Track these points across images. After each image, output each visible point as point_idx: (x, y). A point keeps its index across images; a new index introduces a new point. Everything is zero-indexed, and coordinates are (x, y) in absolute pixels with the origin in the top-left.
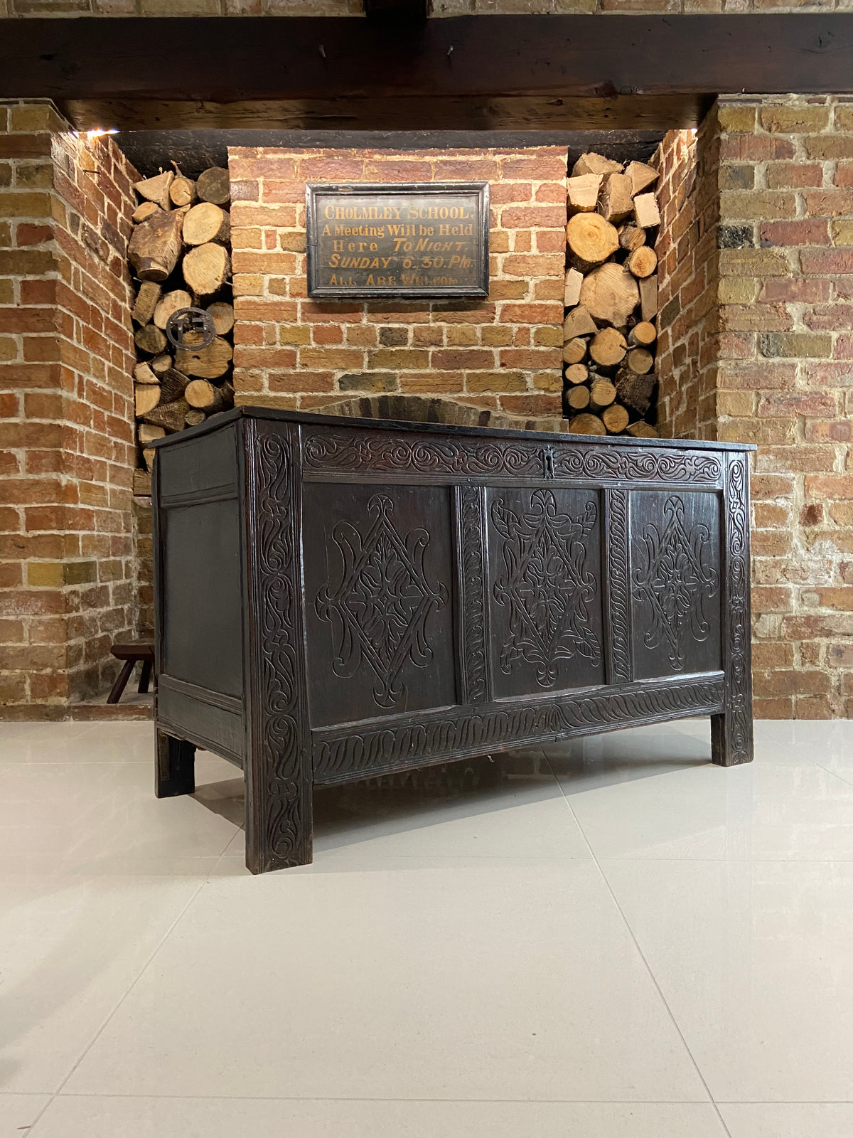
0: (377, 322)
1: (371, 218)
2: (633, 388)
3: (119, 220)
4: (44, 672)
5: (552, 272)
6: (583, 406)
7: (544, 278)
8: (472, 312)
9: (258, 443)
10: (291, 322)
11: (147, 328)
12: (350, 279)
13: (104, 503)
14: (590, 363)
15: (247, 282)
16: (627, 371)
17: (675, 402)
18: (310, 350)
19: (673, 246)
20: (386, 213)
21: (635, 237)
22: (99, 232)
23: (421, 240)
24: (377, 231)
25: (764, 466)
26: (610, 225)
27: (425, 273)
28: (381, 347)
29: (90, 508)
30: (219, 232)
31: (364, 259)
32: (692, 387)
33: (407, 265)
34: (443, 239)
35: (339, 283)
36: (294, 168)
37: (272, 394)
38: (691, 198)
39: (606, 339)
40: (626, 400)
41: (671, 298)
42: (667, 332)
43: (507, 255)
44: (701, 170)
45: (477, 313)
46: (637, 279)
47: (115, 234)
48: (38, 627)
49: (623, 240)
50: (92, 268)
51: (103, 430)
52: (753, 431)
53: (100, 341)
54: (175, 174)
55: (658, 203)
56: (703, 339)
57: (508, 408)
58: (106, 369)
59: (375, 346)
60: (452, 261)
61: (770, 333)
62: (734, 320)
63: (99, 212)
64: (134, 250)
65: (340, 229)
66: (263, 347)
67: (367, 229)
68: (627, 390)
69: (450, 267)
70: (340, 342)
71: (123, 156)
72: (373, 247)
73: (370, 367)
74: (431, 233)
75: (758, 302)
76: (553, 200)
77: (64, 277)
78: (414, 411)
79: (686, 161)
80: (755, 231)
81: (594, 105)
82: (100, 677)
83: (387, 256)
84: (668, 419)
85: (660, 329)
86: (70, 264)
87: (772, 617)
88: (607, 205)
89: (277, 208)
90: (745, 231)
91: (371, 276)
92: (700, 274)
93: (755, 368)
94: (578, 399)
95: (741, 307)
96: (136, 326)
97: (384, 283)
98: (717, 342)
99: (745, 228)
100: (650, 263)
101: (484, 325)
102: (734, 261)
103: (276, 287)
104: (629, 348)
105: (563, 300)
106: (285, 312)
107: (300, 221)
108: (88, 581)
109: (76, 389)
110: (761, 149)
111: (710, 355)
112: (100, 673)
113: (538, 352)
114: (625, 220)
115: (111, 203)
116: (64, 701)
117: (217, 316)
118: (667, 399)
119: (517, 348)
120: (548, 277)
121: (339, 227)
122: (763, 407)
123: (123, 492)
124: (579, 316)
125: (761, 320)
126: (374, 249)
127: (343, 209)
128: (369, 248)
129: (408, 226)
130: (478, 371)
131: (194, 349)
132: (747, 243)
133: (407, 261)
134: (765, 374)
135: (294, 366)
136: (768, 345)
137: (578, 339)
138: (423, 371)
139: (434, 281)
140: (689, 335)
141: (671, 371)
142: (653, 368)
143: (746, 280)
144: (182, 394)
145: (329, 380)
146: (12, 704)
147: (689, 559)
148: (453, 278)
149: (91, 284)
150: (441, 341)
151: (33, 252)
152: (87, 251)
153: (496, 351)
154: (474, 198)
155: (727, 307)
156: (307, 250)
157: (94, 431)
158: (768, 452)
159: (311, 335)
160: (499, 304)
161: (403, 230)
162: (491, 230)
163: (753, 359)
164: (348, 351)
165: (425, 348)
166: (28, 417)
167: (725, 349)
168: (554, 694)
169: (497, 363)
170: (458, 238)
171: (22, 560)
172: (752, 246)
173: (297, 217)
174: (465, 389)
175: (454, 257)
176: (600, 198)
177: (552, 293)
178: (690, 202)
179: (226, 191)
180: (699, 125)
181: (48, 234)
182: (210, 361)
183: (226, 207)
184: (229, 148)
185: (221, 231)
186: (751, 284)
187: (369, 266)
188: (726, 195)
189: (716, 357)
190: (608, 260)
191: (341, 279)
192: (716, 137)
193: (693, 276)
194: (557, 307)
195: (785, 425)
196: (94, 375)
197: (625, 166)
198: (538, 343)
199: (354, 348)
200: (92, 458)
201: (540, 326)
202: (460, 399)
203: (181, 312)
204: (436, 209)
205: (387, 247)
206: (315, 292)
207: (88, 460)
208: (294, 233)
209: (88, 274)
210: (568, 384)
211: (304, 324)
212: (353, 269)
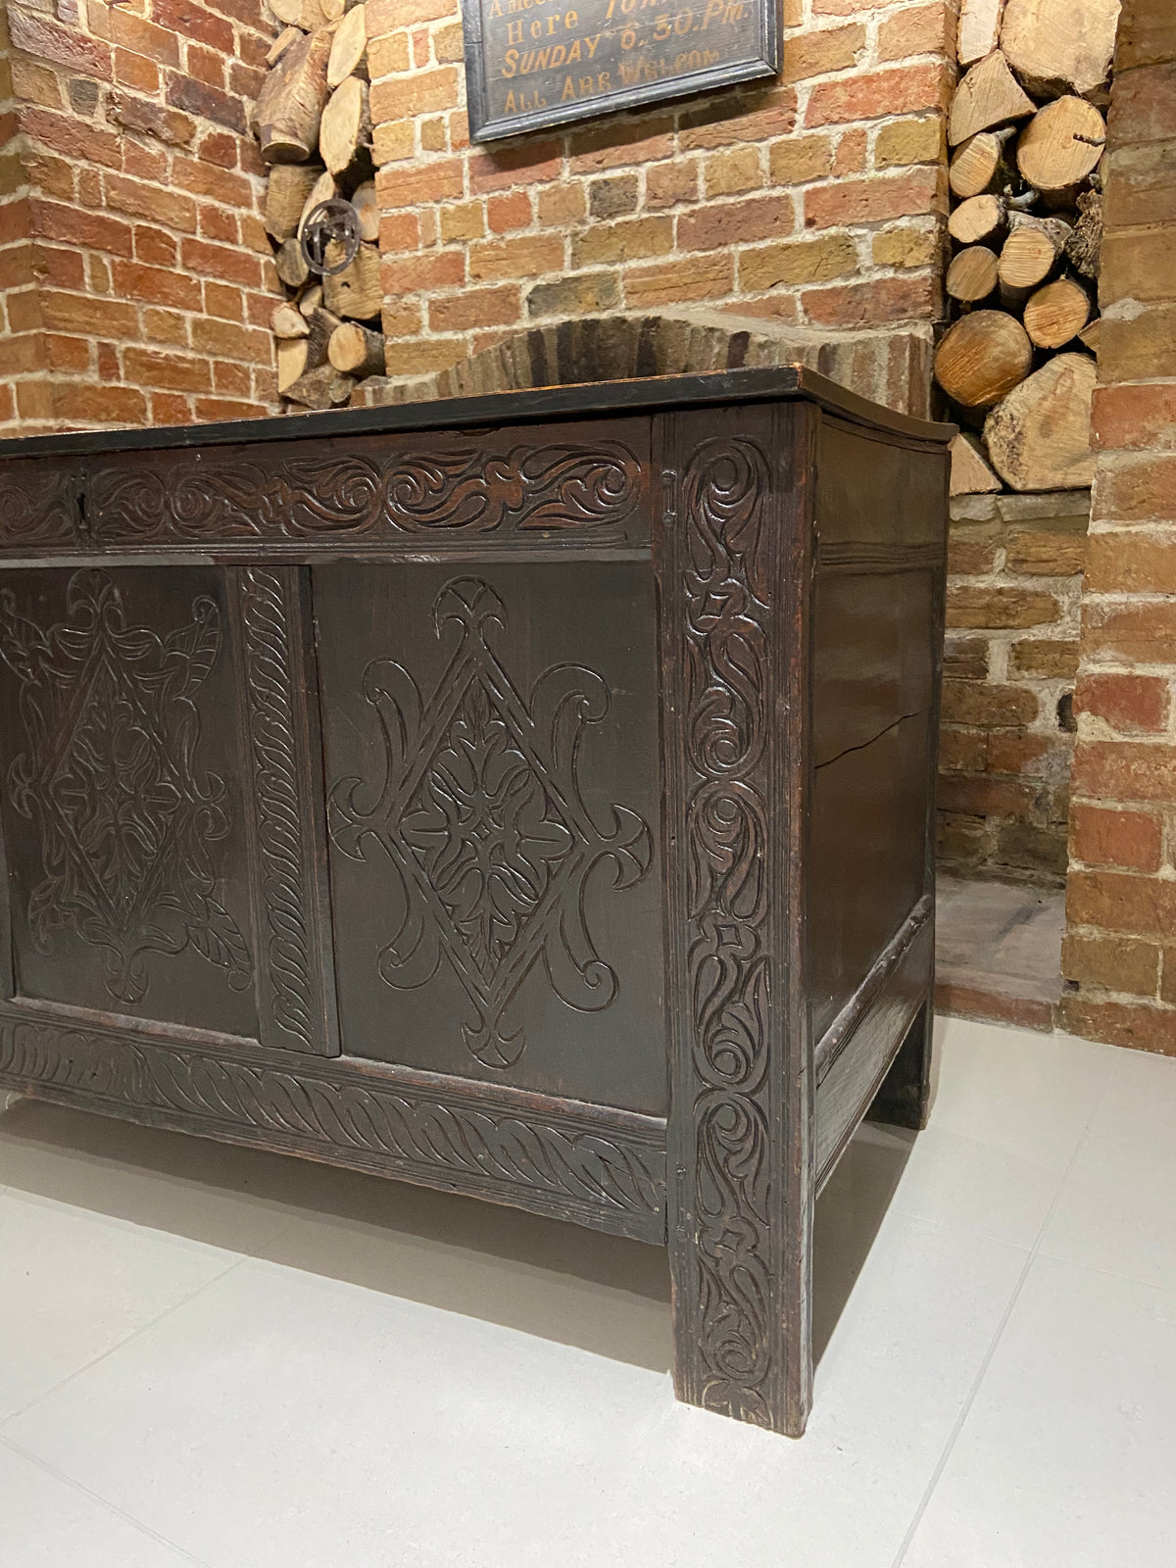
0: (585, 173)
3: (226, 72)
6: (980, 294)
7: (898, 8)
8: (751, 117)
10: (455, 198)
11: (289, 245)
12: (536, 93)
14: (1008, 189)
15: (392, 136)
16: (1096, 194)
18: (484, 248)
22: (159, 100)
27: (660, 51)
28: (592, 221)
31: (557, 48)
33: (627, 43)
35: (518, 107)
37: (435, 337)
39: (1057, 125)
40: (1083, 267)
45: (760, 116)
47: (216, 97)
50: (140, 164)
53: (169, 282)
57: (818, 317)
58: (189, 325)
59: (583, 222)
60: (709, 14)
63: (162, 67)
66: (419, 254)
68: (1086, 244)
69: (704, 27)
70: (527, 223)
72: (571, 19)
73: (575, 266)
78: (614, 346)
83: (592, 31)
86: (68, 167)
91: (569, 81)
94: (970, 280)
97: (591, 91)
101: (774, 140)
103: (432, 136)
106: (445, 181)
109: (94, 368)
113: (884, 182)
117: (366, 207)
119: (840, 181)
120: (907, 5)
124: (984, 81)
126: (572, 23)
128: (564, 24)
130: (761, 245)
131: (340, 271)
133: (629, 33)
135: (461, 280)
137: (983, 137)
138: (662, 260)
139: (678, 65)
144: (327, 350)
145: (512, 299)
148: (711, 51)
149: (135, 190)
150: (694, 190)
152: (123, 137)
153: (797, 193)
156: (466, 54)
159: (485, 218)
160: (805, 88)
164: (540, 239)
165: (667, 211)
169: (800, 220)
174: (736, 288)
175: (711, 4)
177: (917, 40)
182: (362, 290)
187: (565, 60)
191: (522, 97)
194: (934, 69)
196: (150, 338)
198: (884, 163)
199: (550, 231)
202: (727, 309)
203: (323, 208)
205: (594, 14)
206: (479, 134)
208: (451, 27)
209: (127, 177)
210: (951, 248)
211: (474, 198)
212: (541, 72)
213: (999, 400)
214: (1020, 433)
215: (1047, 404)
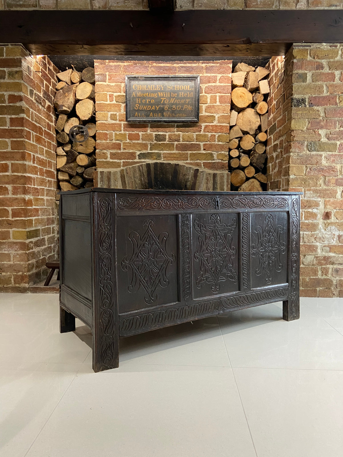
0: (154, 132)
1: (152, 89)
2: (257, 159)
3: (50, 90)
4: (19, 274)
5: (225, 112)
6: (237, 167)
7: (222, 114)
8: (192, 128)
9: (98, 202)
10: (119, 131)
11: (61, 133)
12: (143, 114)
13: (44, 205)
14: (240, 149)
15: (102, 115)
16: (255, 152)
17: (274, 167)
18: (127, 143)
19: (274, 102)
20: (158, 87)
21: (259, 97)
22: (41, 96)
23: (172, 99)
24: (154, 95)
25: (308, 196)
26: (249, 92)
27: (173, 112)
28: (155, 142)
29: (38, 207)
30: (90, 94)
31: (149, 106)
32: (280, 161)
33: (166, 109)
34: (181, 98)
35: (138, 116)
36: (121, 68)
37: (111, 160)
38: (281, 84)
39: (247, 139)
40: (254, 164)
41: (273, 124)
42: (271, 137)
43: (207, 105)
44: (286, 74)
45: (194, 128)
46: (260, 115)
47: (49, 96)
48: (16, 256)
49: (254, 99)
50: (39, 111)
51: (43, 176)
52: (304, 182)
53: (42, 140)
54: (73, 70)
55: (269, 84)
56: (285, 143)
57: (206, 167)
58: (44, 151)
59: (153, 141)
60: (184, 108)
61: (312, 142)
62: (297, 136)
63: (42, 87)
64: (56, 101)
65: (139, 94)
66: (108, 142)
67: (150, 94)
68: (255, 160)
69: (183, 110)
70: (139, 139)
71: (52, 63)
72: (153, 101)
73: (151, 150)
74: (176, 96)
75: (307, 129)
76: (226, 83)
77: (27, 116)
78: (168, 168)
79: (280, 69)
80: (307, 100)
81: (242, 47)
82: (42, 274)
83: (158, 105)
84: (271, 173)
85: (268, 135)
86: (30, 110)
87: (310, 257)
88: (248, 84)
89: (114, 85)
90: (303, 100)
91: (151, 113)
92: (284, 116)
93: (306, 156)
94: (234, 164)
95: (300, 131)
96: (57, 132)
97: (157, 116)
98: (290, 145)
99: (303, 99)
100: (265, 108)
101: (197, 133)
102: (298, 112)
103: (113, 117)
104: (256, 143)
105: (229, 123)
106: (117, 127)
107: (123, 91)
108: (37, 237)
109: (32, 161)
110: (310, 66)
111: (288, 149)
112: (41, 273)
113: (219, 144)
114: (255, 90)
115: (47, 83)
116: (27, 285)
117: (90, 128)
118: (270, 165)
119: (210, 143)
120: (223, 114)
121: (139, 93)
122: (308, 172)
123: (51, 200)
124: (236, 130)
125: (308, 136)
126: (153, 102)
127: (140, 86)
128: (151, 102)
129: (167, 93)
130: (194, 152)
131: (80, 142)
132: (303, 105)
133: (166, 107)
134: (310, 158)
135: (120, 149)
136: (311, 147)
137: (235, 139)
138: (172, 152)
139: (177, 115)
140: (279, 140)
141: (272, 153)
142: (265, 151)
143: (303, 120)
144: (75, 160)
145: (134, 155)
146: (6, 286)
147: (275, 239)
148: (185, 115)
149: (38, 117)
150: (179, 139)
151: (15, 106)
152: (37, 104)
153: (202, 144)
154: (193, 82)
155: (295, 131)
156: (126, 102)
157: (39, 177)
158: (310, 190)
159: (127, 137)
160: (203, 125)
161: (164, 95)
162: (201, 95)
163: (305, 152)
164: (142, 143)
165: (173, 143)
166: (12, 172)
167: (293, 148)
168: (218, 296)
169: (202, 149)
170: (187, 98)
171: (10, 229)
172: (305, 106)
173: (122, 89)
174: (189, 159)
175: (185, 106)
176: (246, 81)
177: (225, 121)
178: (281, 86)
179: (93, 77)
180: (285, 55)
181: (20, 98)
182: (86, 147)
183: (93, 84)
184: (94, 60)
185: (91, 94)
186: (304, 122)
187: (151, 109)
188: (295, 85)
189: (290, 151)
190: (248, 107)
191: (139, 114)
192: (292, 61)
193: (282, 116)
194: (227, 126)
195: (318, 179)
196: (40, 154)
197: (256, 68)
199: (144, 142)
200: (39, 187)
201: (220, 134)
202: (187, 163)
203: (75, 127)
204: (178, 86)
205: (158, 102)
206: (129, 119)
207: (37, 189)
208: (121, 95)
209: (37, 113)
210: (231, 158)
211: (124, 132)
212: (144, 110)
213: (241, 186)
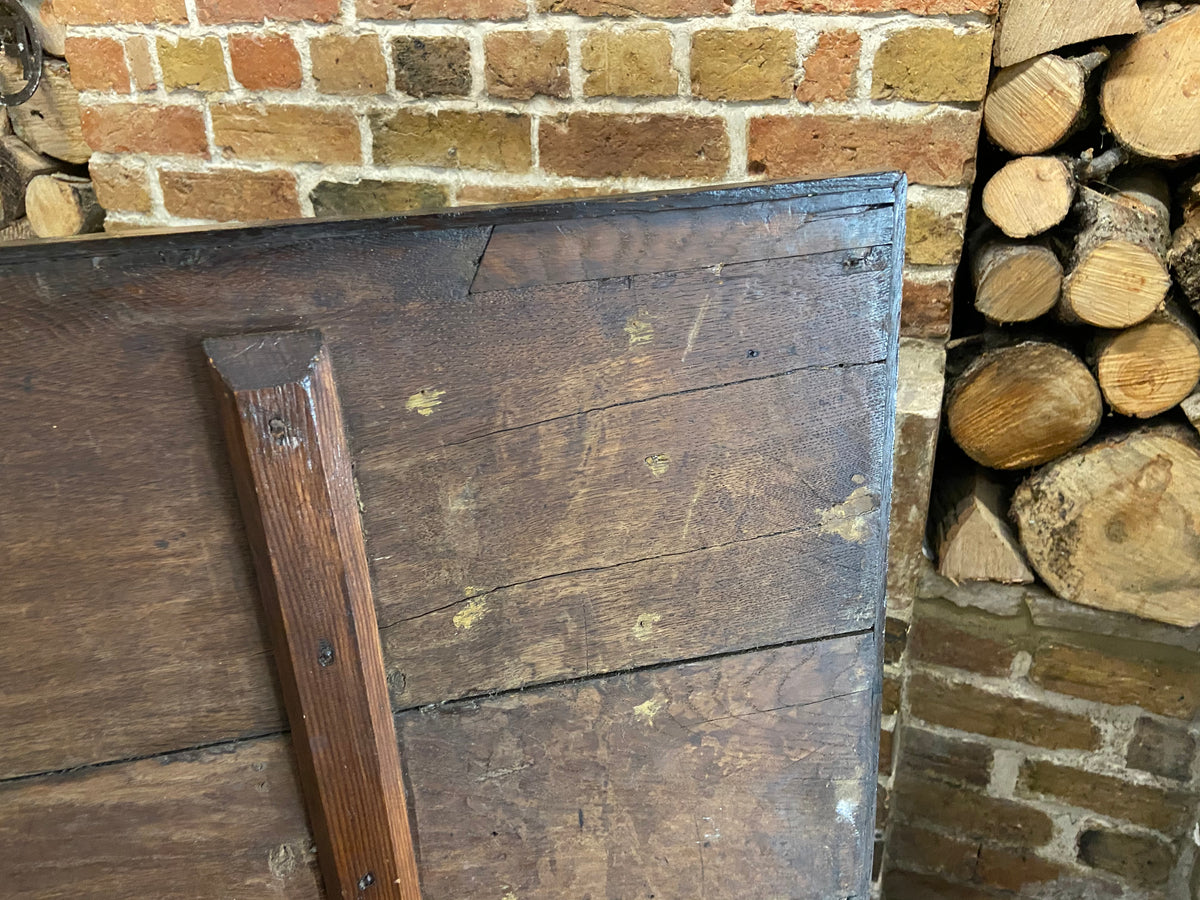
0: (381, 22)
6: (1028, 316)
10: (177, 25)
14: (1088, 151)
18: (233, 109)
28: (400, 101)
66: (134, 99)
70: (294, 83)
73: (379, 163)
101: (698, 23)
113: (884, 125)
119: (809, 110)
135: (204, 153)
137: (1056, 63)
145: (286, 189)
150: (564, 83)
153: (736, 118)
159: (228, 64)
164: (320, 112)
165: (521, 107)
169: (738, 156)
182: (59, 126)
199: (332, 103)
201: (903, 23)
211: (205, 30)
213: (1040, 468)
214: (1073, 524)
215: (1122, 496)
